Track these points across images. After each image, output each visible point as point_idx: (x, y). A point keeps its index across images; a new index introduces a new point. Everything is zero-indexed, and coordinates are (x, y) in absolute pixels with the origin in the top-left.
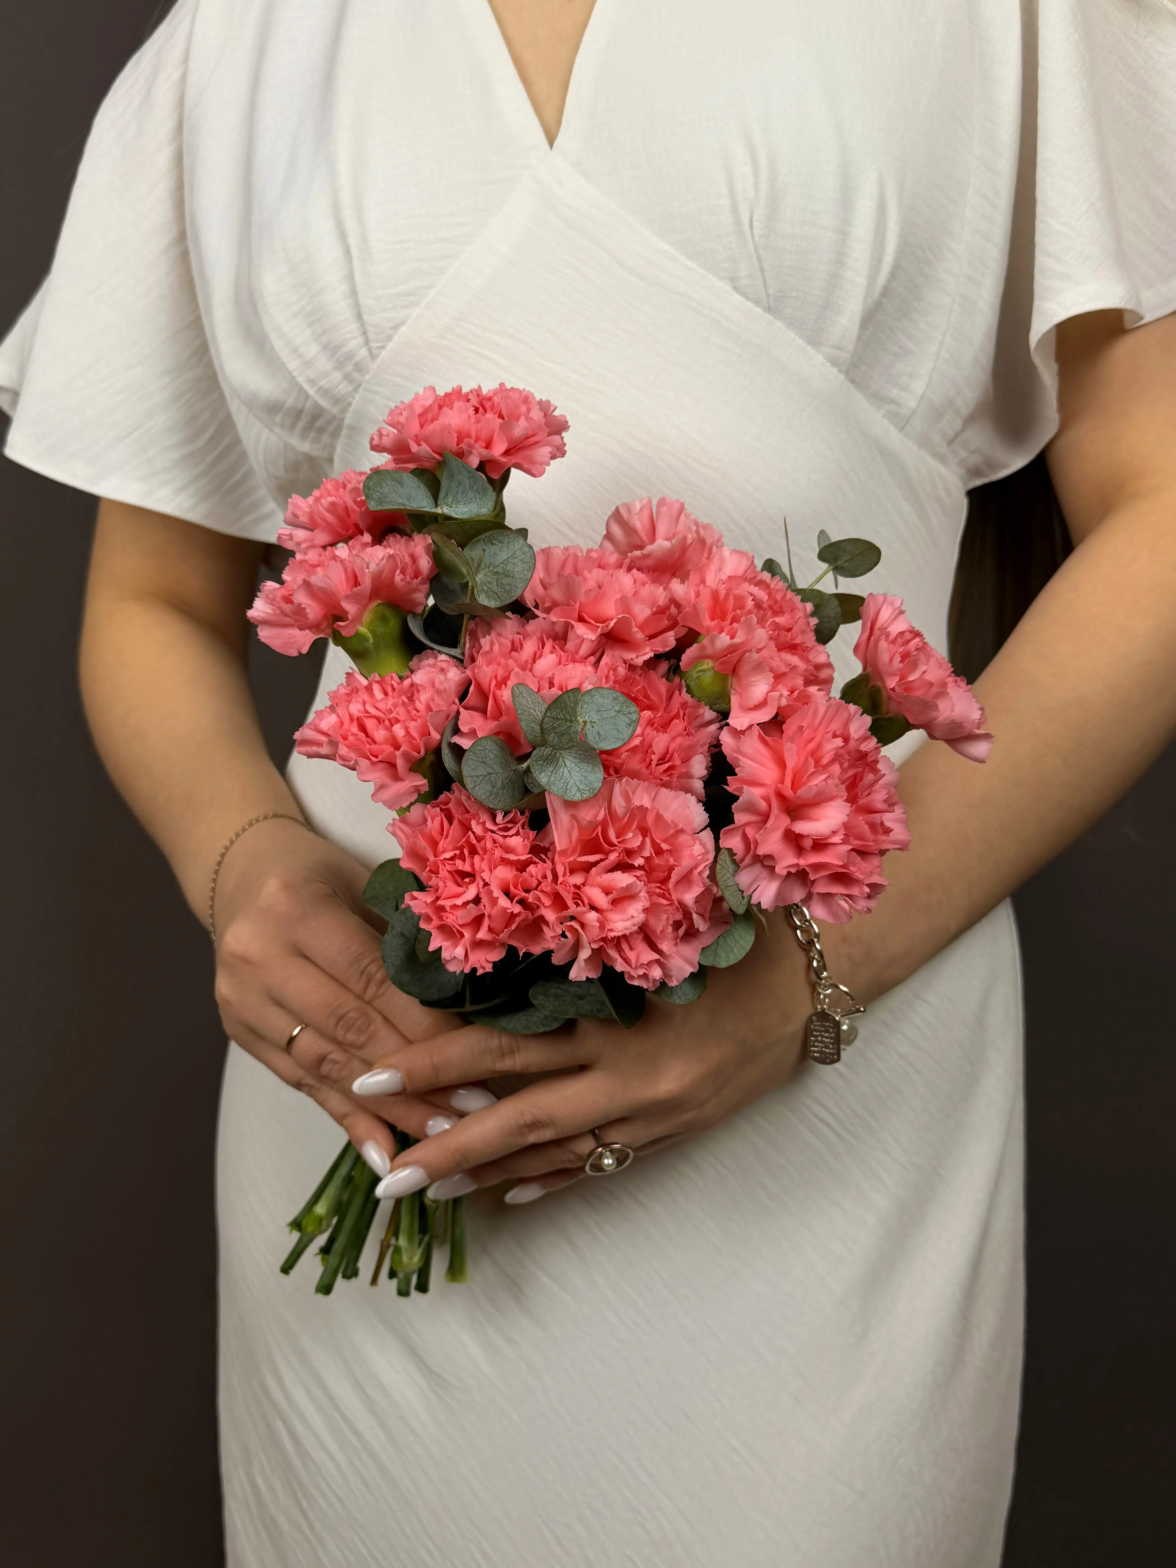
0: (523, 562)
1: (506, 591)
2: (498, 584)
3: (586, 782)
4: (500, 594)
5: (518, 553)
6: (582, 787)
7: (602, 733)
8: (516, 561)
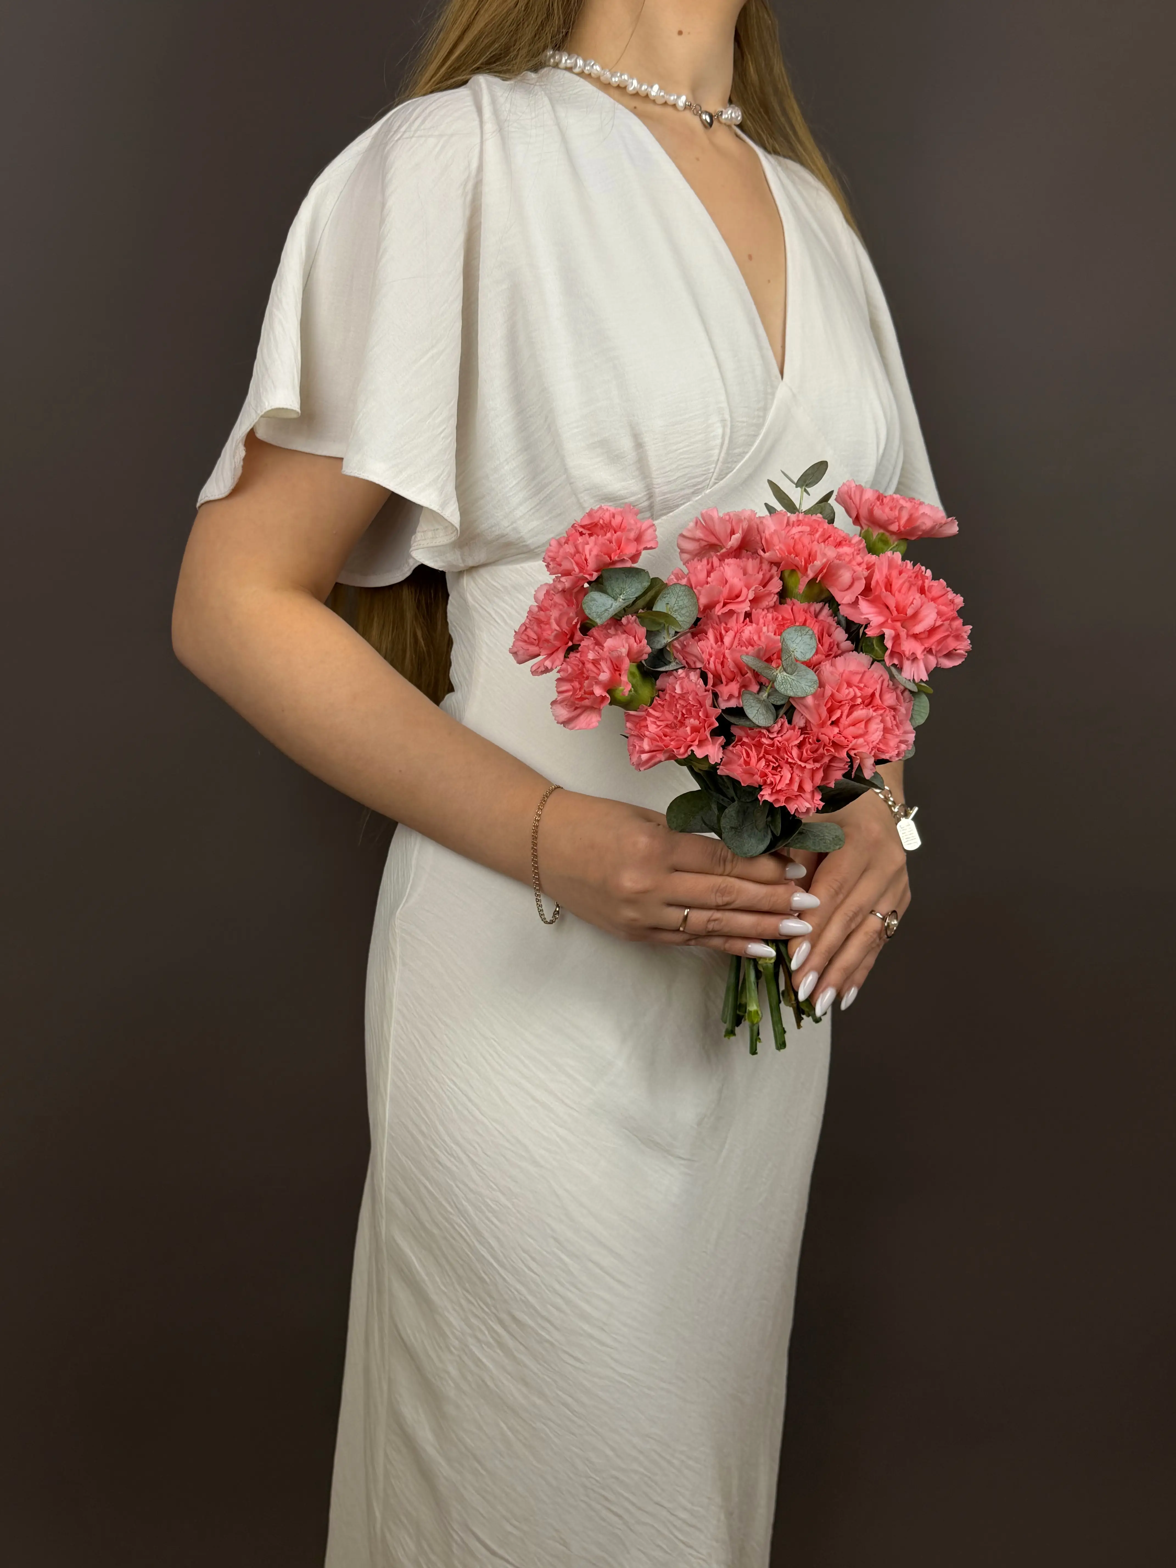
0: (686, 595)
1: (687, 617)
2: (681, 616)
3: (809, 680)
4: (685, 620)
5: (680, 593)
6: (810, 684)
7: (803, 651)
8: (682, 598)
